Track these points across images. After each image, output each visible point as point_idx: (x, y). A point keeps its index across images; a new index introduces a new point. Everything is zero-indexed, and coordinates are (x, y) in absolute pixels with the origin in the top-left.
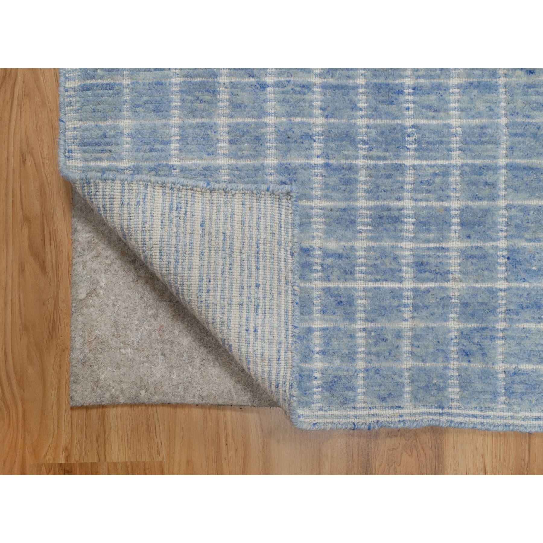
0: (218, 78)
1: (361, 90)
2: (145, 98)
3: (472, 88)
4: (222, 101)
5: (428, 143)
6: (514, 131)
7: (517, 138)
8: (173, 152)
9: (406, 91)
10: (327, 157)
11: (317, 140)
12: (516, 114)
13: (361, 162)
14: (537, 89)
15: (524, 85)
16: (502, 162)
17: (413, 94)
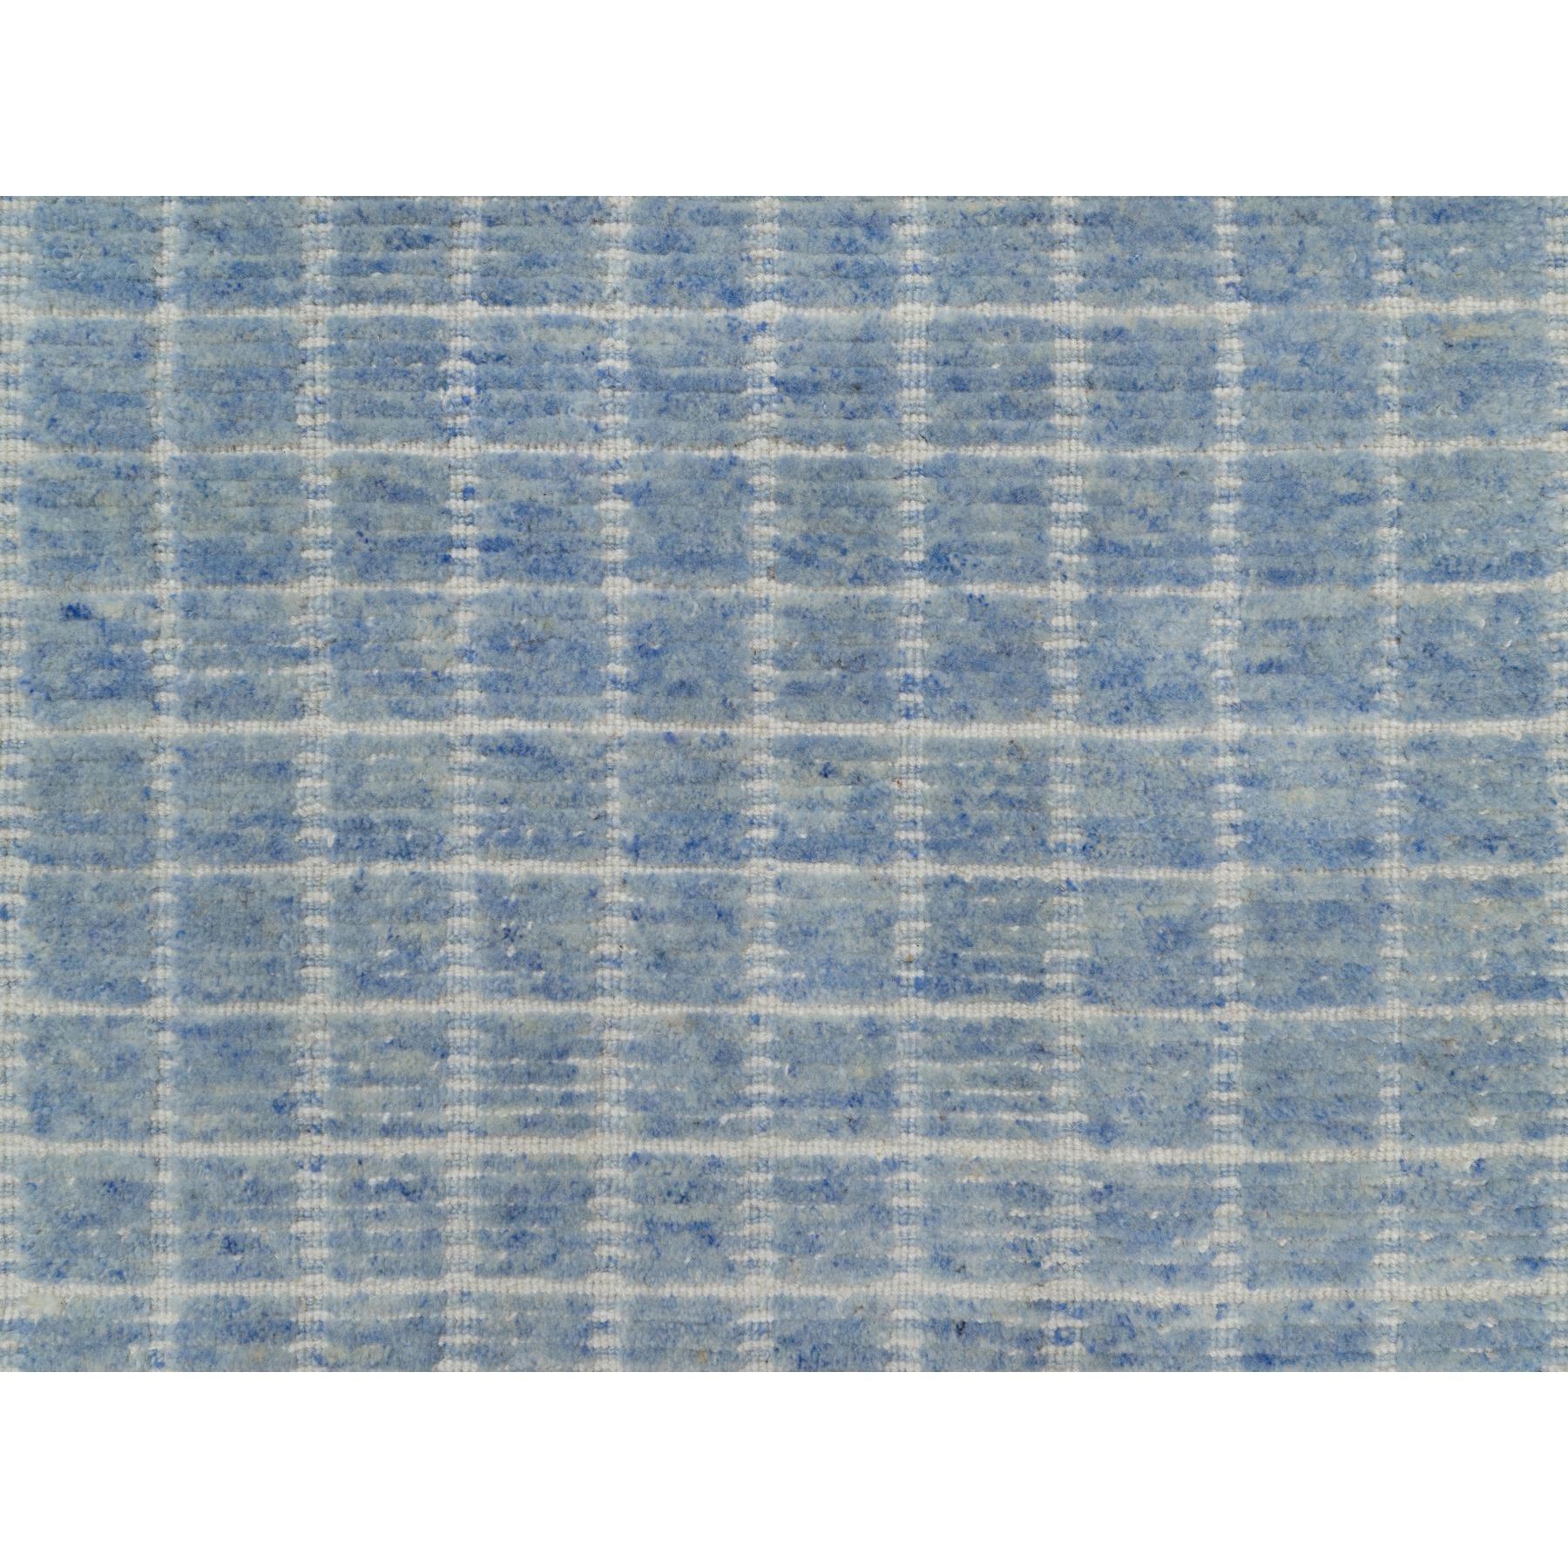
0: (1084, 595)
1: (619, 555)
2: (1328, 528)
3: (262, 559)
4: (1072, 520)
5: (406, 374)
6: (130, 411)
7: (120, 389)
8: (1235, 344)
9: (472, 553)
10: (733, 327)
11: (766, 380)
12: (124, 470)
13: (622, 312)
14: (57, 552)
15: (95, 567)
16: (169, 314)
17: (450, 543)
